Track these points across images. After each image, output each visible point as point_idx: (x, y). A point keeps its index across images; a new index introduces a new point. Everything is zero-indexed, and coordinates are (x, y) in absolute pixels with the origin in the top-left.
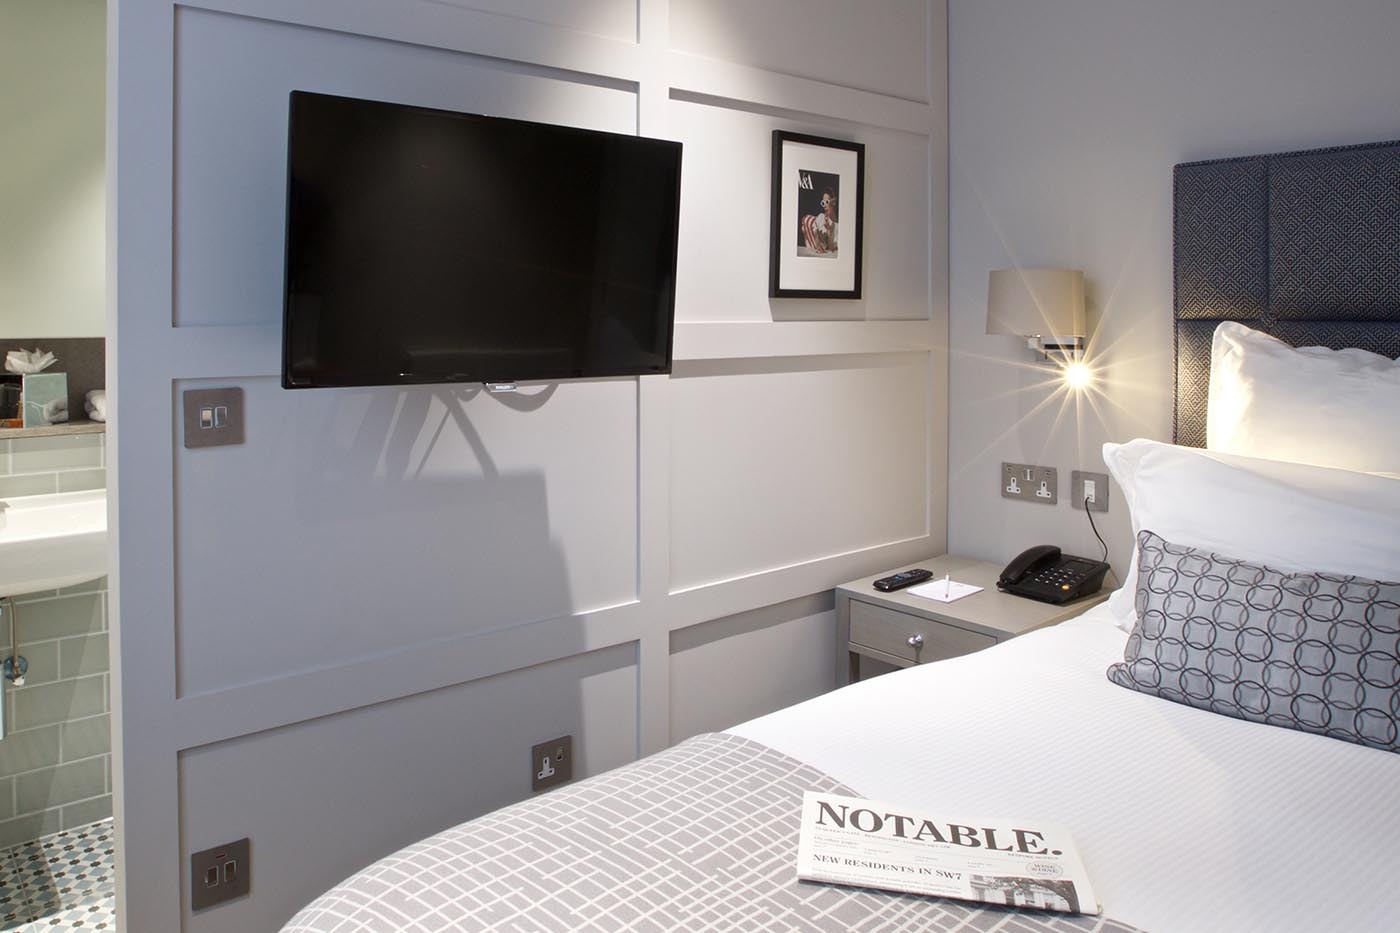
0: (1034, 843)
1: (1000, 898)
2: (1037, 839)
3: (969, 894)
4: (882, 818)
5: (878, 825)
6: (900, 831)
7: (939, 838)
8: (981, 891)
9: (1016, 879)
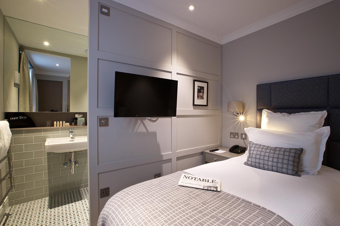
0: (214, 182)
1: (206, 189)
2: (215, 181)
3: (202, 188)
4: (193, 178)
5: (192, 178)
6: (195, 179)
7: (200, 180)
8: (204, 188)
9: (210, 186)
